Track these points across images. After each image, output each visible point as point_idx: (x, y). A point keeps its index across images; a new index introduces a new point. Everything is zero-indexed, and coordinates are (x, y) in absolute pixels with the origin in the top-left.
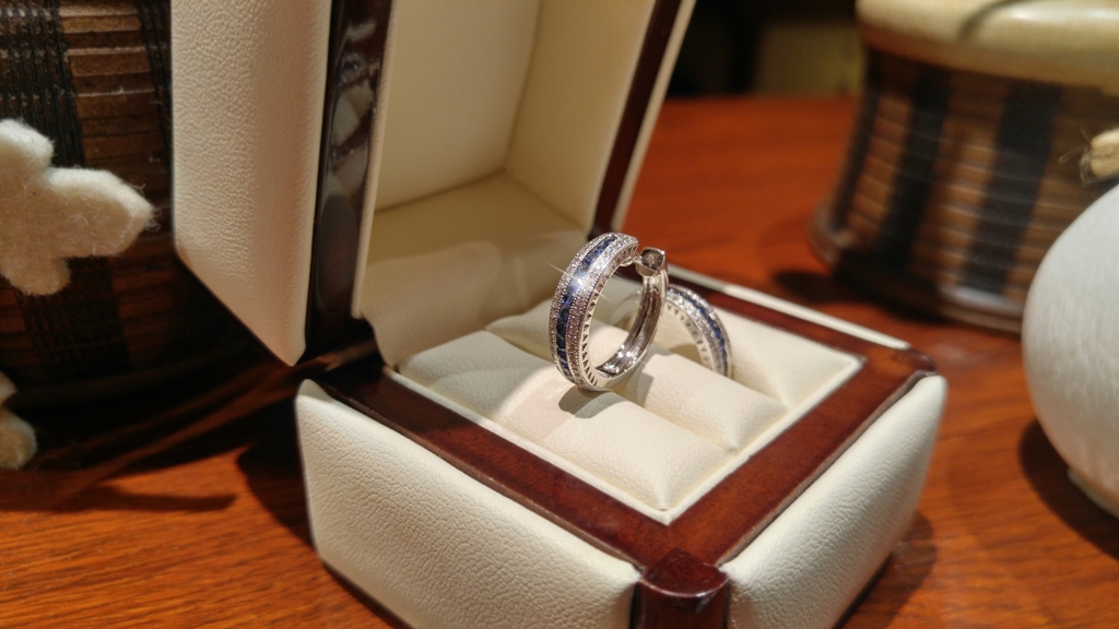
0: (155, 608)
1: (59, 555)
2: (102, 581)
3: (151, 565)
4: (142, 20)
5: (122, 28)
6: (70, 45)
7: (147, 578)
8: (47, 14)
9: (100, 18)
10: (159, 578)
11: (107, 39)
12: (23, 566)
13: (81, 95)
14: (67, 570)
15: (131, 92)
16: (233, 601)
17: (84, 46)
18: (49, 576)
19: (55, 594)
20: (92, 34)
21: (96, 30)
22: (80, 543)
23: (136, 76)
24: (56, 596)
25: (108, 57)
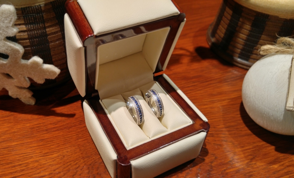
0: (71, 135)
1: (52, 124)
2: (61, 130)
3: (69, 127)
4: (60, 28)
5: (57, 30)
6: (48, 35)
7: (68, 129)
8: (44, 31)
9: (53, 29)
10: (70, 129)
11: (55, 33)
12: (47, 126)
13: (51, 44)
14: (54, 127)
15: (59, 42)
16: (84, 134)
17: (51, 35)
18: (52, 128)
19: (53, 132)
20: (52, 33)
21: (53, 32)
22: (55, 122)
23: (60, 38)
24: (54, 133)
25: (55, 36)
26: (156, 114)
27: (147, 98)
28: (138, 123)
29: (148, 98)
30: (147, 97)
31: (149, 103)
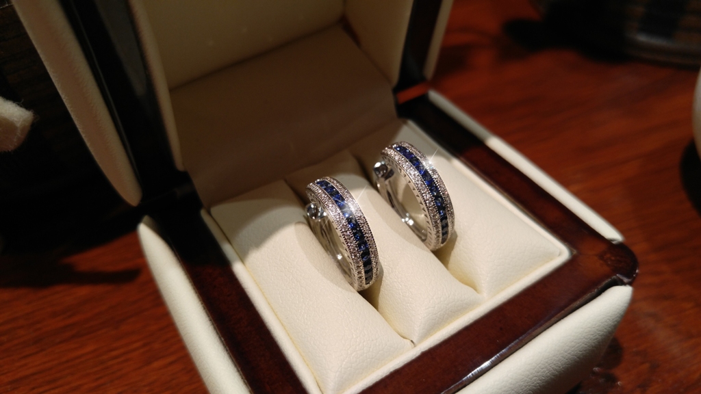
3: (117, 319)
26: (426, 235)
27: (383, 179)
28: (356, 285)
29: (386, 178)
30: (382, 176)
31: (391, 199)
